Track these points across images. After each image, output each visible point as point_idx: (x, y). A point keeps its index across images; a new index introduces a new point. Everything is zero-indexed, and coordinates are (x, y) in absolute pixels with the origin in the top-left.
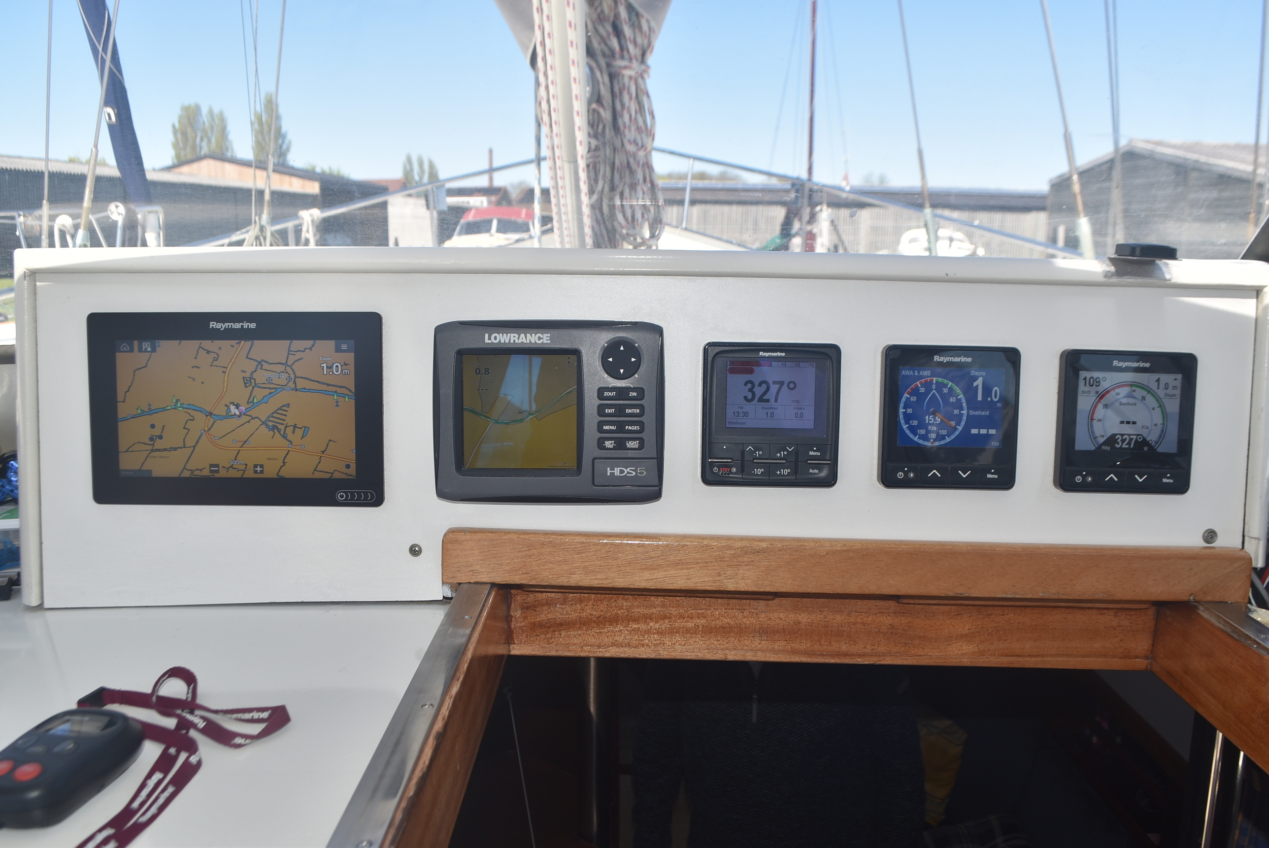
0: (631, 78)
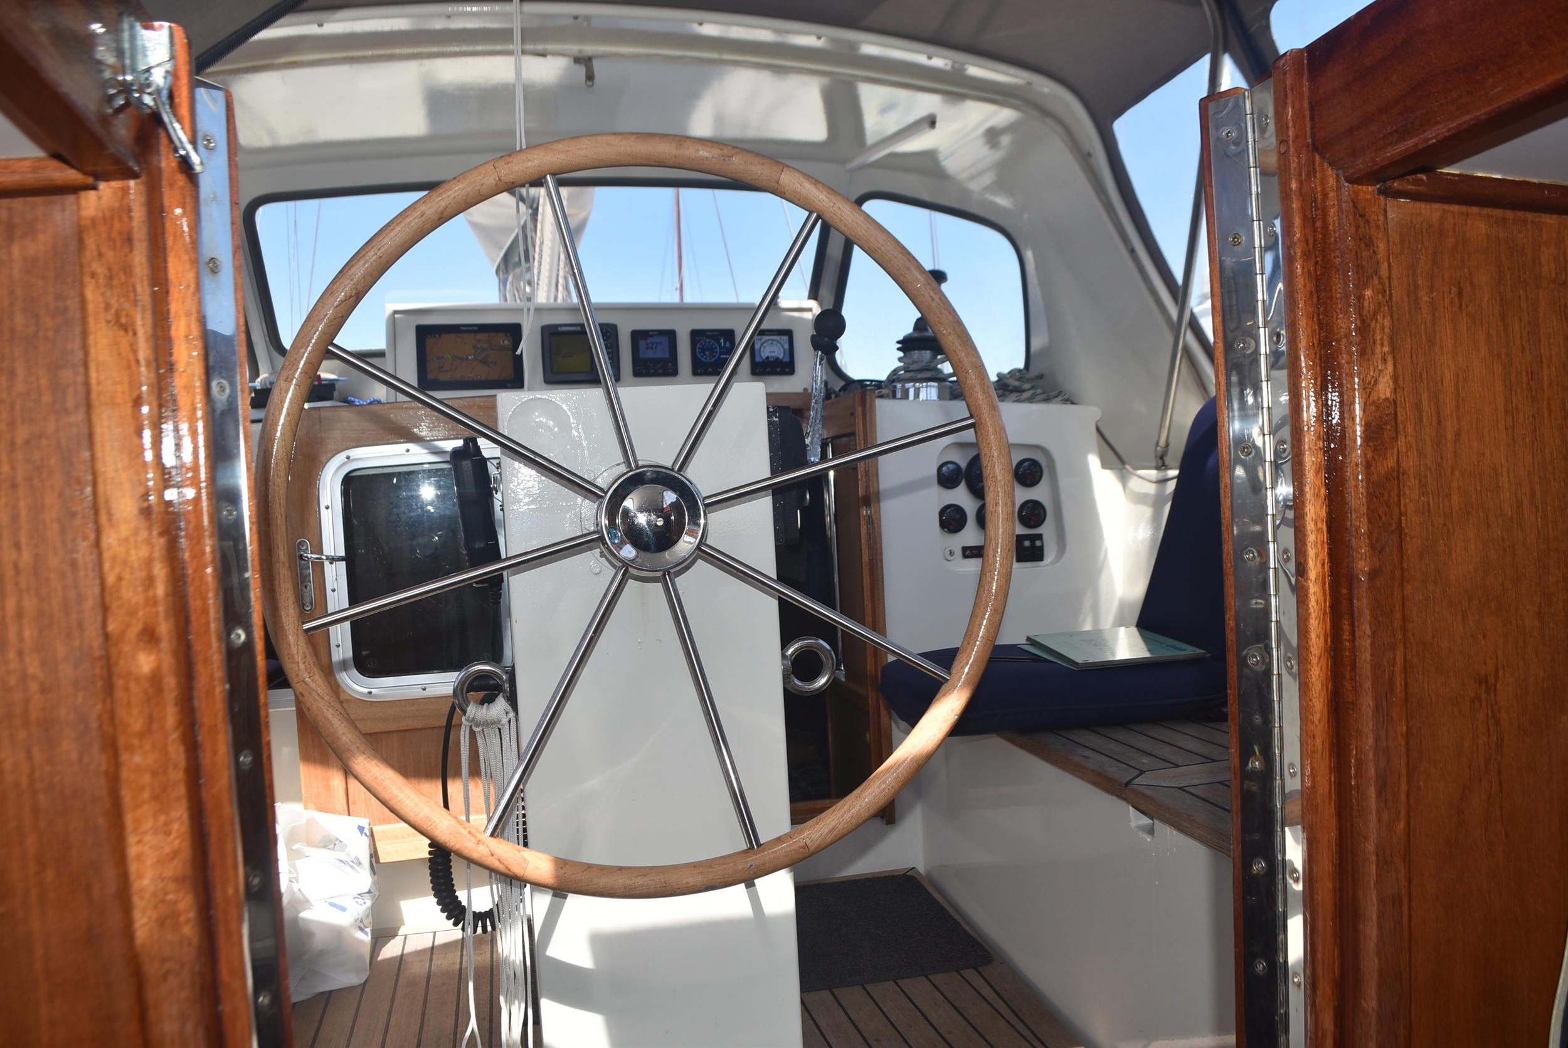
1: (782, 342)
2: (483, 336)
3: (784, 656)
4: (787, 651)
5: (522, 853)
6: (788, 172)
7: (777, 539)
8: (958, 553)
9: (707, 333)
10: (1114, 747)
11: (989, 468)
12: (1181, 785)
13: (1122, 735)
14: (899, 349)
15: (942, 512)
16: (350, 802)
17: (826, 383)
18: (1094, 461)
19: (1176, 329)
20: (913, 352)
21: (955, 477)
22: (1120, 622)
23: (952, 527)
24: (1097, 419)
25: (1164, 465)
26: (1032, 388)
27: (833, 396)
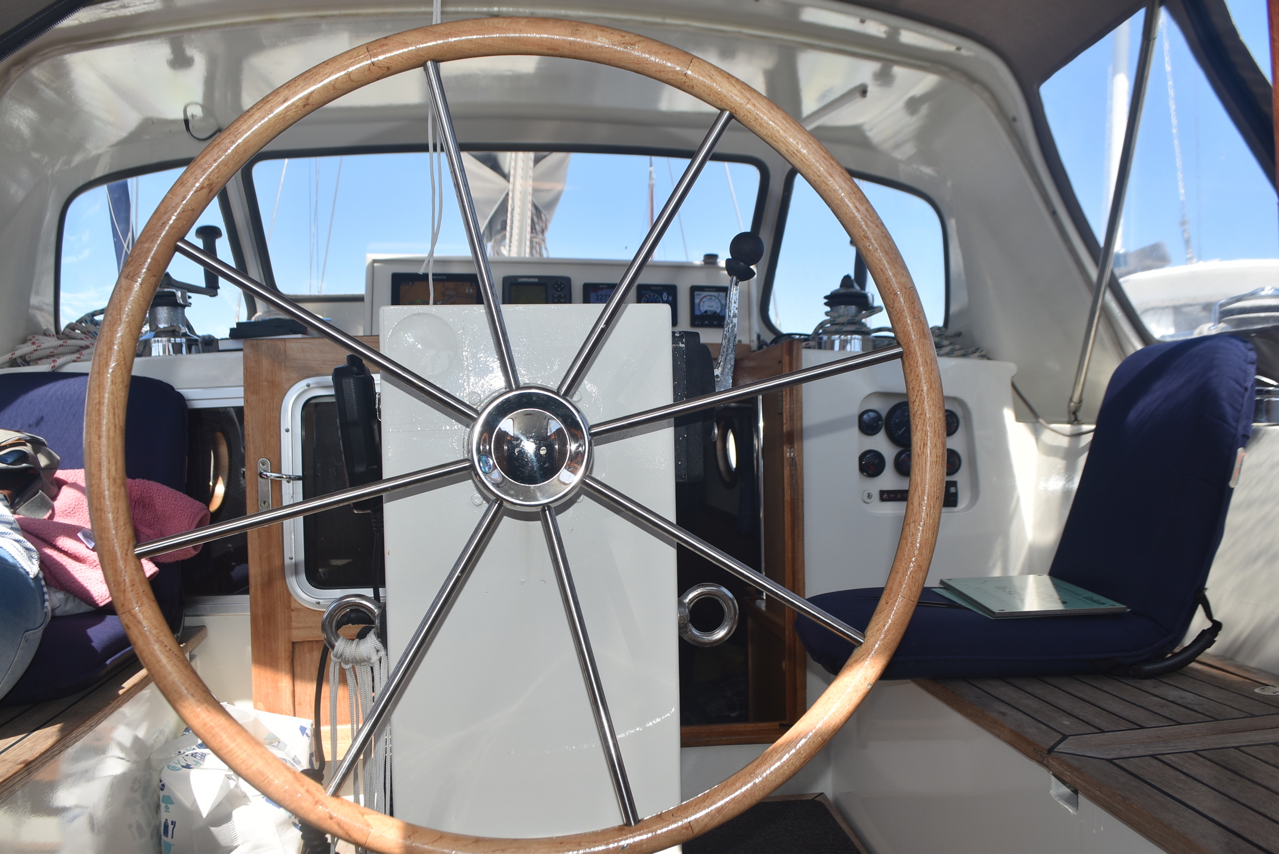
0: (536, 243)
1: (720, 298)
2: (451, 285)
3: (680, 603)
4: (686, 598)
5: (366, 817)
6: (697, 64)
7: (678, 476)
8: (876, 496)
9: (652, 288)
10: (1031, 703)
11: (917, 403)
12: (1110, 757)
13: (1038, 689)
14: (826, 304)
15: (862, 457)
16: (296, 703)
17: (759, 337)
18: (1009, 415)
19: (1096, 291)
20: (839, 307)
21: (875, 424)
22: (1030, 569)
23: (870, 472)
24: (1013, 374)
25: (1076, 419)
26: (951, 344)
27: (765, 347)
